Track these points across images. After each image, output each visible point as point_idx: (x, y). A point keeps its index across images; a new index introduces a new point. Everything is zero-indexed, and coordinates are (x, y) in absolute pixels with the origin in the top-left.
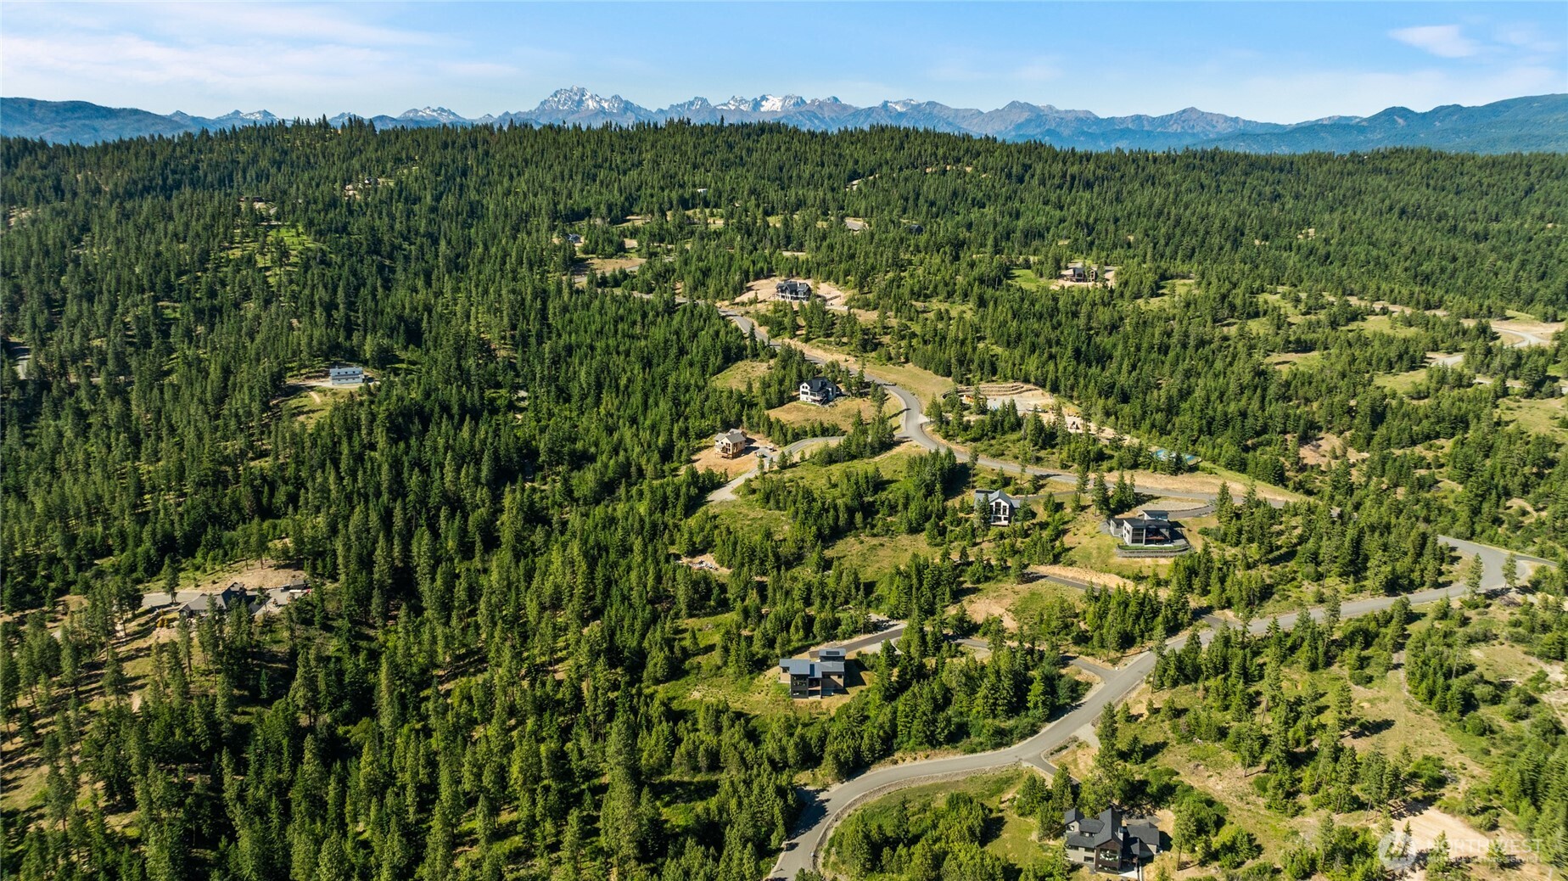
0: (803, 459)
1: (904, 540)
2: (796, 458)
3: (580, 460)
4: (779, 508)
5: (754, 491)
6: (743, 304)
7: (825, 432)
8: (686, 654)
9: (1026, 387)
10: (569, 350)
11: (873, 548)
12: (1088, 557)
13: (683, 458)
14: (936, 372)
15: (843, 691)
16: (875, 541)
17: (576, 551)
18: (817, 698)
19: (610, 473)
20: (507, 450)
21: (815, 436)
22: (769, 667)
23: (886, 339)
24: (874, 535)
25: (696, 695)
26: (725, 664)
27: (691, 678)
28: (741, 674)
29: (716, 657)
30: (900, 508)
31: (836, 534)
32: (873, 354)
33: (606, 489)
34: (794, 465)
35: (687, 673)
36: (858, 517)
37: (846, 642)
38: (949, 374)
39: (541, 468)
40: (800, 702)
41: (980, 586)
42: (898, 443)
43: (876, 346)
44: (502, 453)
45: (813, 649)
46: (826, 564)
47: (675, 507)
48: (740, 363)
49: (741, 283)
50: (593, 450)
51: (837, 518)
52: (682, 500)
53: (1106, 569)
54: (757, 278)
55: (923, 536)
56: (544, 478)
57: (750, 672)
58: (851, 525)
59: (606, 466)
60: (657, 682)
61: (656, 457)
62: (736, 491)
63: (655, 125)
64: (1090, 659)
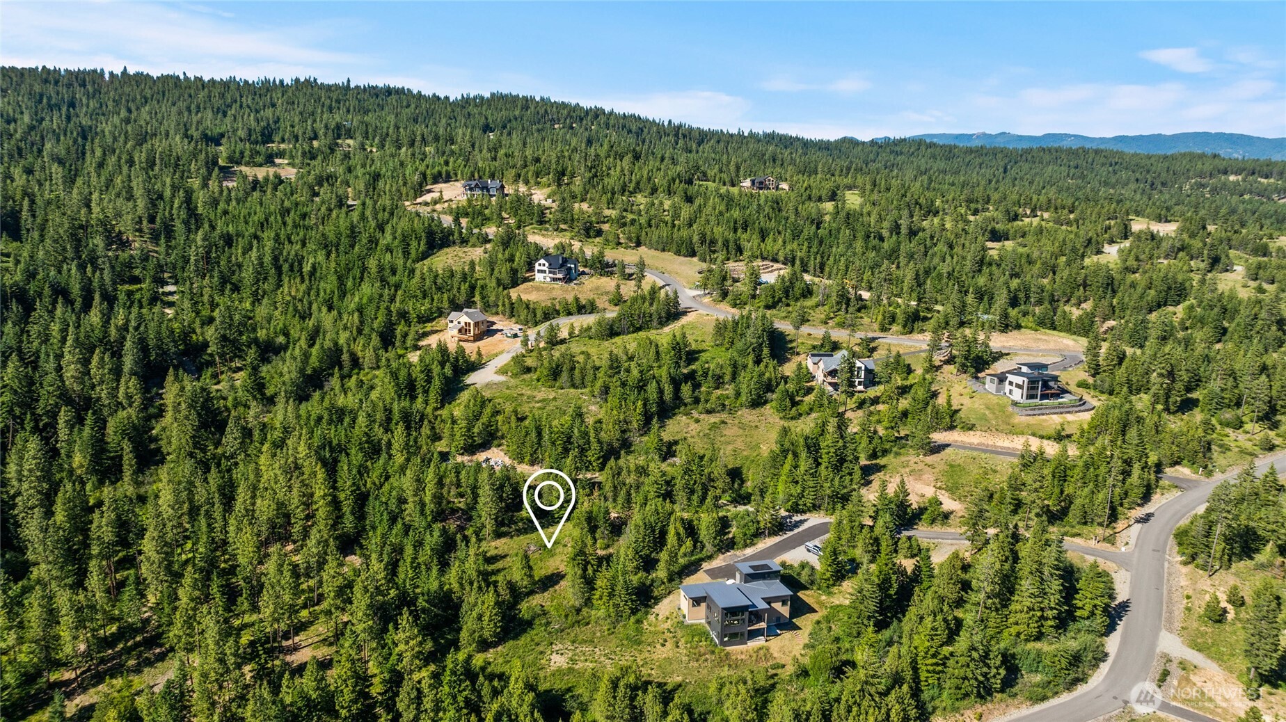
0: (570, 334)
1: (747, 415)
2: (564, 334)
3: (269, 351)
4: (574, 386)
5: (528, 370)
6: (426, 204)
7: (581, 309)
8: (517, 595)
9: (776, 266)
10: (229, 240)
11: (714, 427)
12: (984, 418)
13: (409, 343)
14: (678, 253)
15: (790, 626)
16: (713, 419)
17: (303, 449)
18: (759, 642)
19: (314, 361)
20: (160, 339)
21: (569, 314)
22: (657, 600)
23: (605, 227)
24: (709, 412)
25: (558, 661)
26: (588, 602)
27: (537, 632)
28: (619, 615)
29: (568, 591)
30: (727, 378)
31: (665, 411)
32: (598, 240)
33: (310, 383)
34: (563, 341)
35: (529, 624)
36: (686, 389)
37: (749, 551)
38: (693, 254)
39: (211, 363)
40: (738, 650)
41: (881, 461)
42: (684, 313)
43: (599, 233)
44: (152, 342)
45: (706, 566)
46: (667, 451)
47: (426, 392)
48: (446, 250)
49: (421, 185)
50: (281, 339)
51: (661, 392)
52: (436, 382)
53: (1013, 431)
54: (435, 181)
55: (768, 409)
56: (215, 376)
57: (634, 612)
58: (678, 400)
59: (306, 356)
60: (484, 645)
61: (375, 340)
62: (503, 371)
63: (282, 82)
64: (1078, 540)
